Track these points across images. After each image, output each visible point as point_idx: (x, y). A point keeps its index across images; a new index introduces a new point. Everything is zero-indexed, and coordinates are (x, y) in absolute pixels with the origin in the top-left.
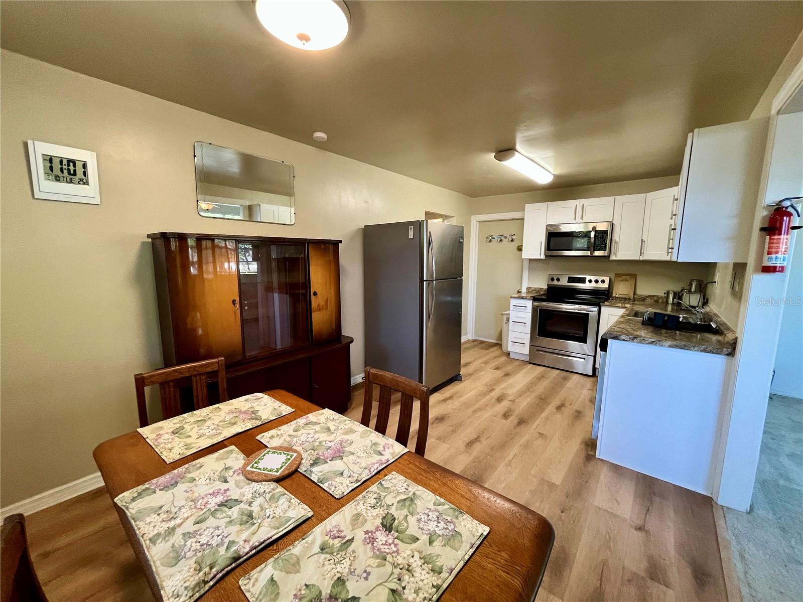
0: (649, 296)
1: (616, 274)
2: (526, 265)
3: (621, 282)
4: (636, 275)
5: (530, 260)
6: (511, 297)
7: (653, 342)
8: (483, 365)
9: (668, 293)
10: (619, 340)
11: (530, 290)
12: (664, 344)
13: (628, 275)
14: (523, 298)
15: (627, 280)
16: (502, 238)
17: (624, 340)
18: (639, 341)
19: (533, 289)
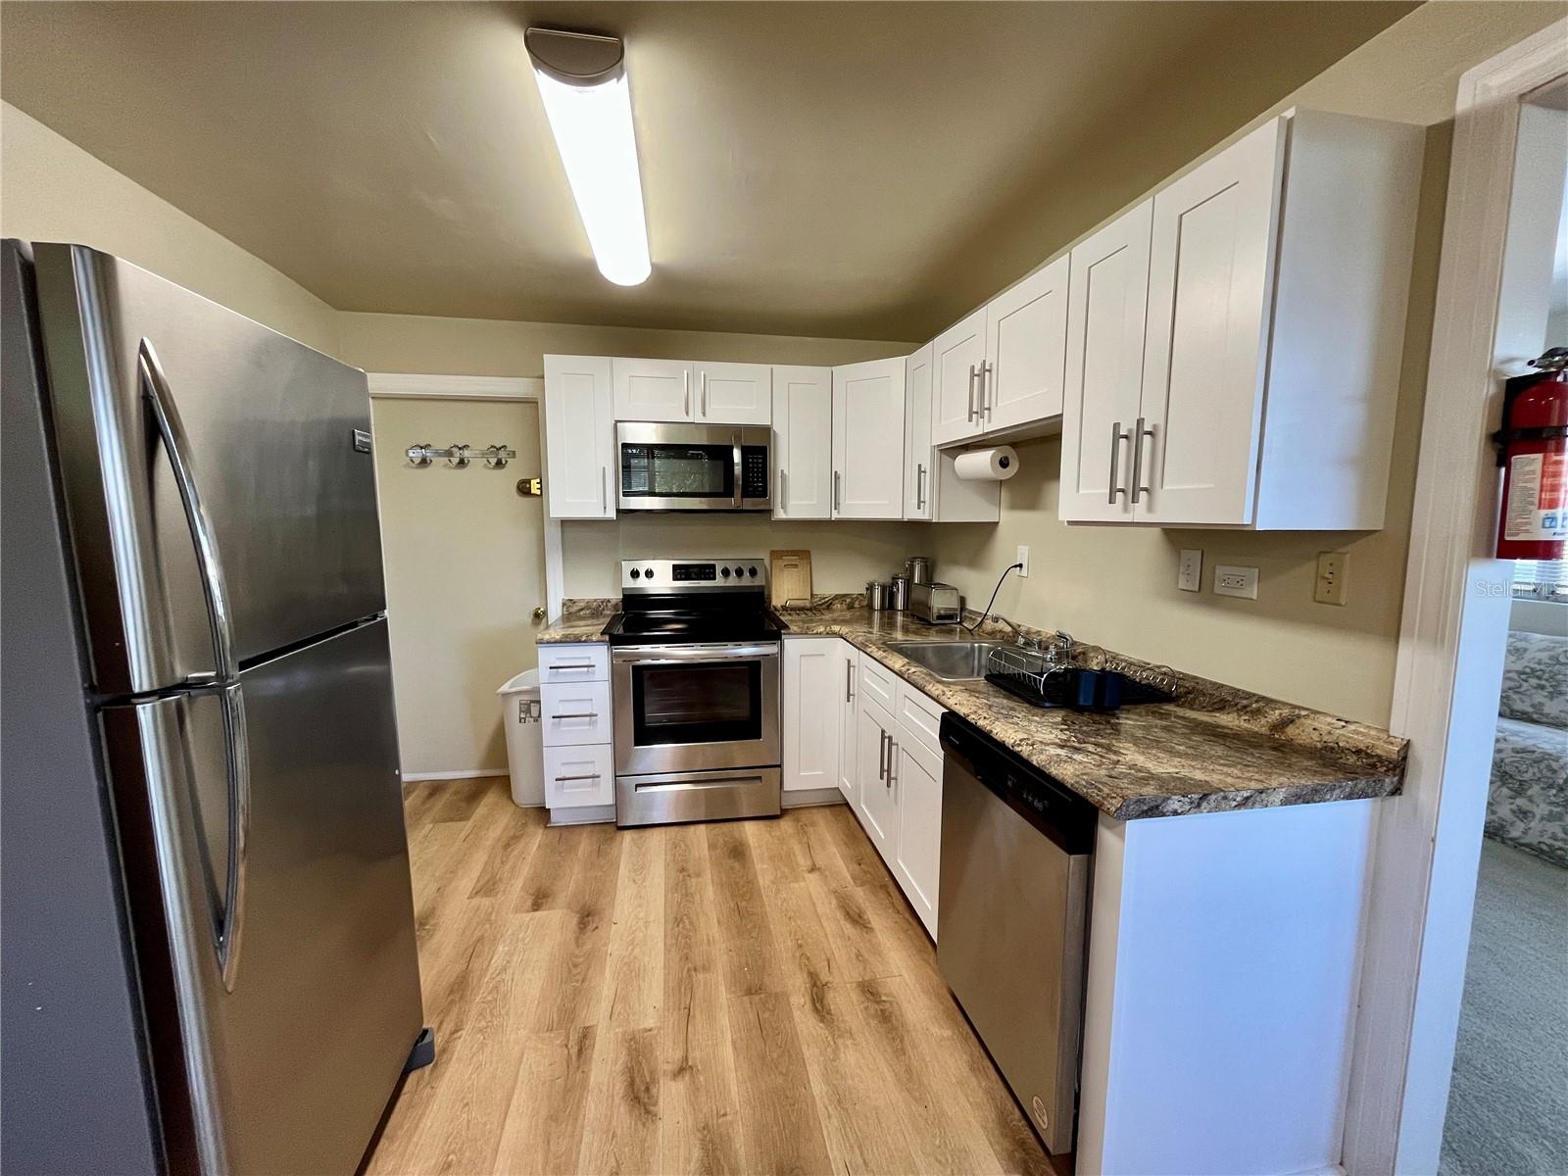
0: (837, 597)
1: (773, 553)
2: (553, 535)
3: (786, 570)
4: (809, 552)
5: (565, 523)
6: (541, 642)
7: (1247, 798)
8: (485, 902)
9: (870, 588)
10: (1164, 815)
11: (574, 609)
12: (1271, 799)
13: (794, 553)
14: (580, 642)
15: (796, 566)
16: (502, 454)
17: (1175, 813)
18: (1213, 804)
19: (582, 604)
